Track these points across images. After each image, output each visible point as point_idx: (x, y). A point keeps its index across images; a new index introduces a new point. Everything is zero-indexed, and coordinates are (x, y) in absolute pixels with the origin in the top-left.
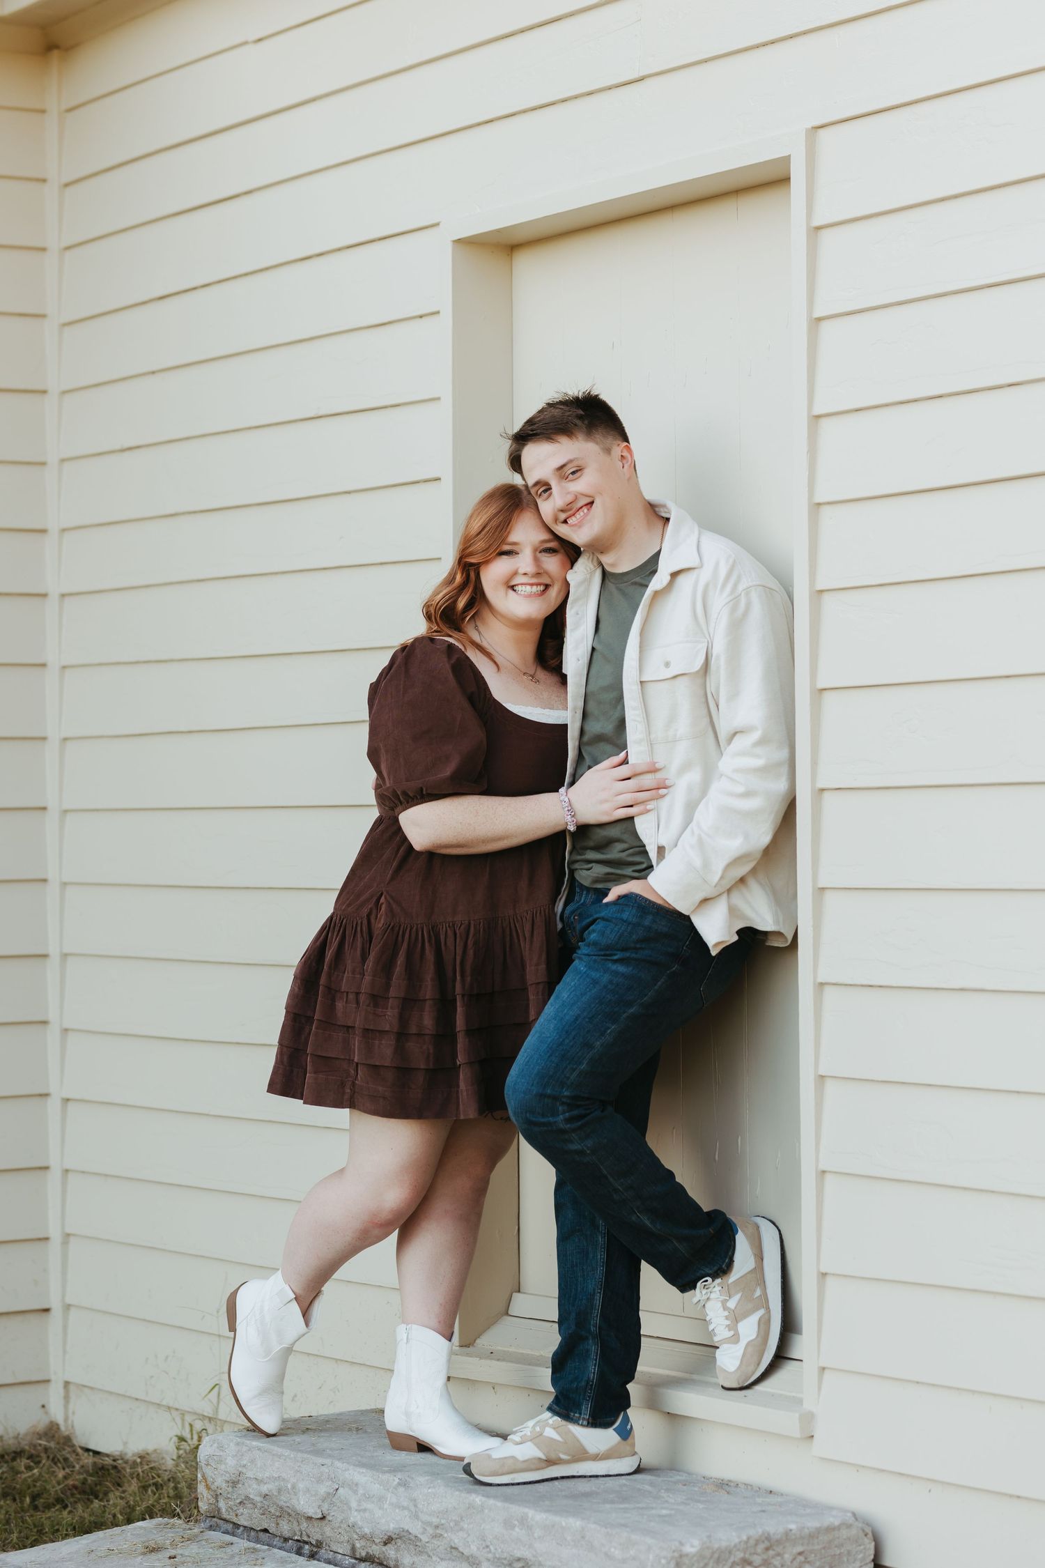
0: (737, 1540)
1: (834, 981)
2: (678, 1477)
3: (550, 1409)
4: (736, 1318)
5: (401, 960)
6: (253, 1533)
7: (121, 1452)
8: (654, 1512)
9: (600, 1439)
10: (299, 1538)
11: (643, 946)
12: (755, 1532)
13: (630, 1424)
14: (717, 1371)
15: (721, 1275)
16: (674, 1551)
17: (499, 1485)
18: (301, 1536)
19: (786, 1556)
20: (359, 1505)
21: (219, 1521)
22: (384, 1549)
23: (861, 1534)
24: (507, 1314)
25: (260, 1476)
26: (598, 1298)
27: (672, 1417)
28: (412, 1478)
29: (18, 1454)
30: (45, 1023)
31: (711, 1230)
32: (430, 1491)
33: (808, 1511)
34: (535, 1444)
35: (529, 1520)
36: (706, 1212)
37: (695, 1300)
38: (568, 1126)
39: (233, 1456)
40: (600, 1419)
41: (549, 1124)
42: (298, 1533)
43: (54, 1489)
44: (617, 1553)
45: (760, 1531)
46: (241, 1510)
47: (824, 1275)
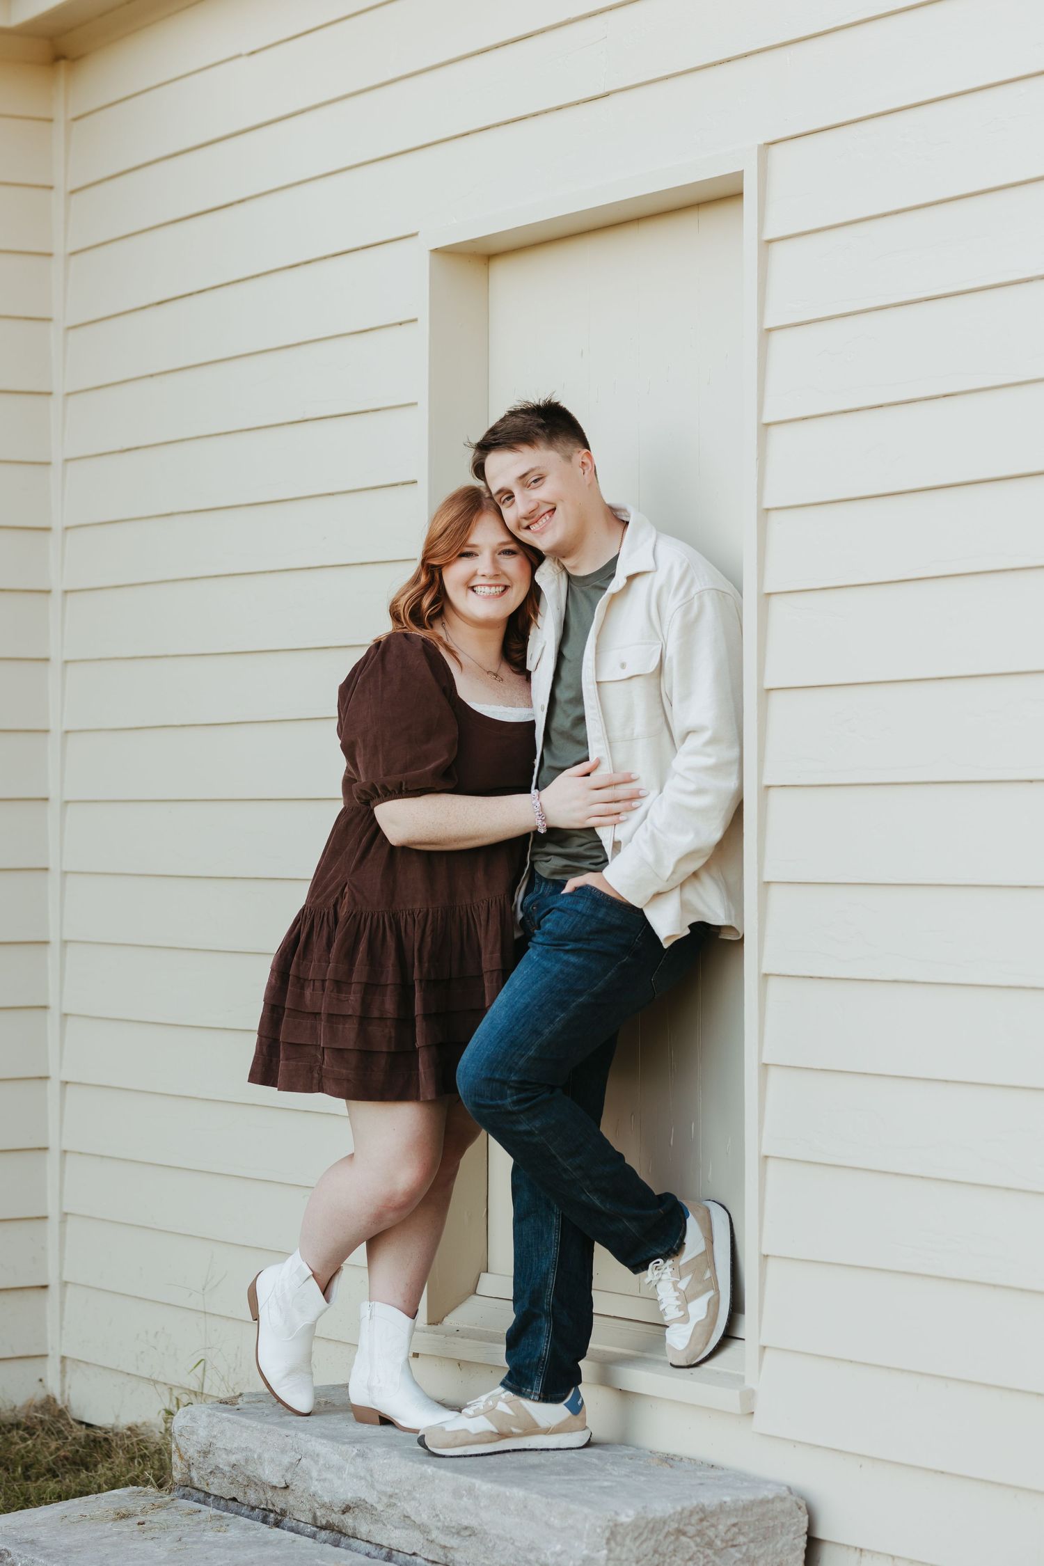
0: (672, 1511)
1: (777, 973)
2: (626, 1452)
3: (503, 1384)
4: (686, 1299)
5: (363, 947)
6: (222, 1502)
7: (113, 1425)
8: (596, 1483)
9: (551, 1413)
10: (265, 1507)
11: (596, 937)
12: (689, 1504)
13: (581, 1400)
14: (667, 1348)
15: (672, 1255)
16: (609, 1521)
17: (451, 1457)
18: (267, 1505)
19: (721, 1527)
20: (318, 1475)
21: (191, 1490)
22: (342, 1517)
23: (795, 1507)
24: (475, 1293)
25: (229, 1446)
26: (552, 1277)
27: (623, 1393)
28: (370, 1450)
29: (17, 1426)
30: (45, 1007)
31: (660, 1210)
32: (385, 1461)
33: (746, 1484)
34: (487, 1418)
35: (476, 1490)
36: (657, 1196)
37: (647, 1280)
38: (516, 1108)
39: (204, 1428)
40: (551, 1394)
41: (498, 1106)
42: (264, 1502)
43: (47, 1459)
44: (556, 1522)
45: (695, 1503)
46: (212, 1480)
47: (766, 1256)
